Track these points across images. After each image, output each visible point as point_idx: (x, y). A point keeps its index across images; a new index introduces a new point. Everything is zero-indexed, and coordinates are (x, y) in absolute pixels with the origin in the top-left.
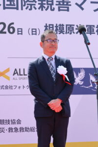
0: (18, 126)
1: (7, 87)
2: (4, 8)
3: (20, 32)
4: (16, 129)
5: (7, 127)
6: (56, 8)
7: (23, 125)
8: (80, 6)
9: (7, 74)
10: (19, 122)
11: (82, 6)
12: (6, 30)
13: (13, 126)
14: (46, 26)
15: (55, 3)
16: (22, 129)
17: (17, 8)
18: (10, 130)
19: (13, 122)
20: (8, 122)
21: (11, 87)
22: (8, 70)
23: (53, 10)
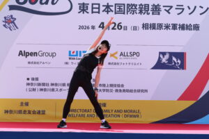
0: (122, 89)
1: (115, 64)
2: (116, 13)
3: (126, 28)
4: (120, 90)
5: (114, 89)
6: (151, 12)
7: (125, 88)
8: (168, 11)
9: (116, 55)
10: (123, 86)
11: (170, 11)
12: (116, 27)
13: (119, 88)
14: (143, 25)
15: (150, 9)
16: (124, 91)
17: (124, 13)
18: (117, 91)
19: (119, 86)
20: (115, 86)
21: (118, 64)
22: (116, 53)
23: (148, 14)
